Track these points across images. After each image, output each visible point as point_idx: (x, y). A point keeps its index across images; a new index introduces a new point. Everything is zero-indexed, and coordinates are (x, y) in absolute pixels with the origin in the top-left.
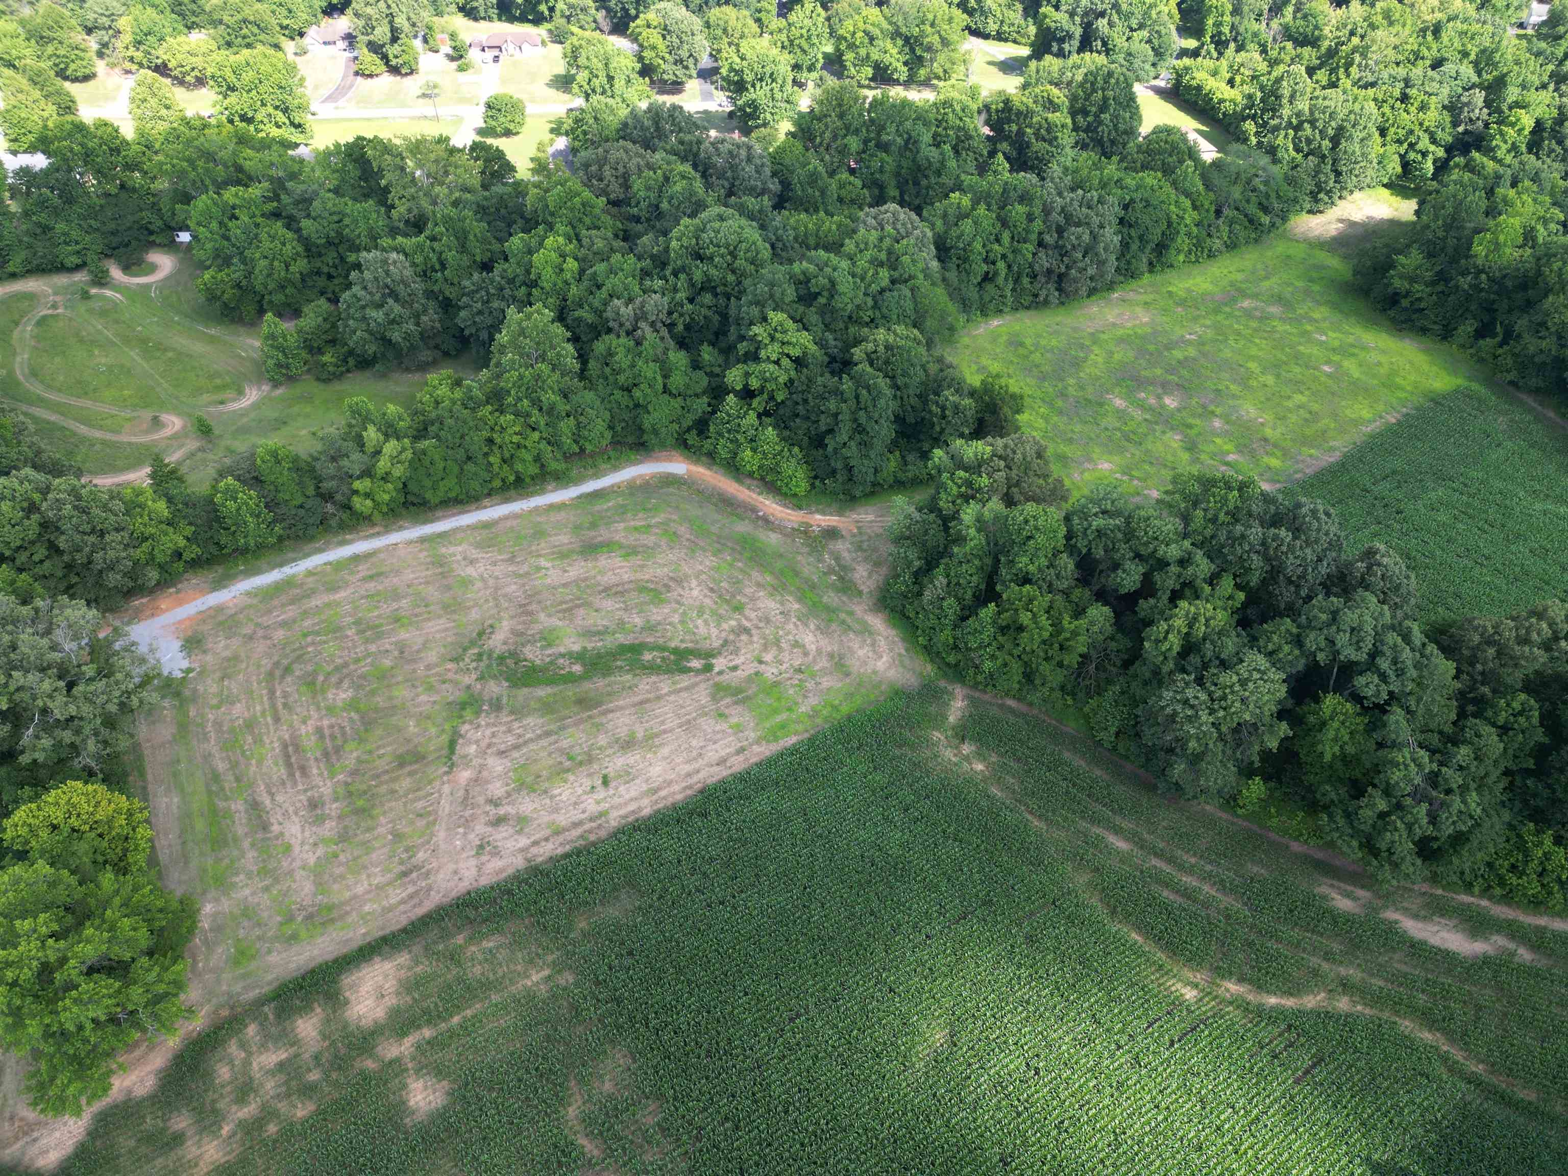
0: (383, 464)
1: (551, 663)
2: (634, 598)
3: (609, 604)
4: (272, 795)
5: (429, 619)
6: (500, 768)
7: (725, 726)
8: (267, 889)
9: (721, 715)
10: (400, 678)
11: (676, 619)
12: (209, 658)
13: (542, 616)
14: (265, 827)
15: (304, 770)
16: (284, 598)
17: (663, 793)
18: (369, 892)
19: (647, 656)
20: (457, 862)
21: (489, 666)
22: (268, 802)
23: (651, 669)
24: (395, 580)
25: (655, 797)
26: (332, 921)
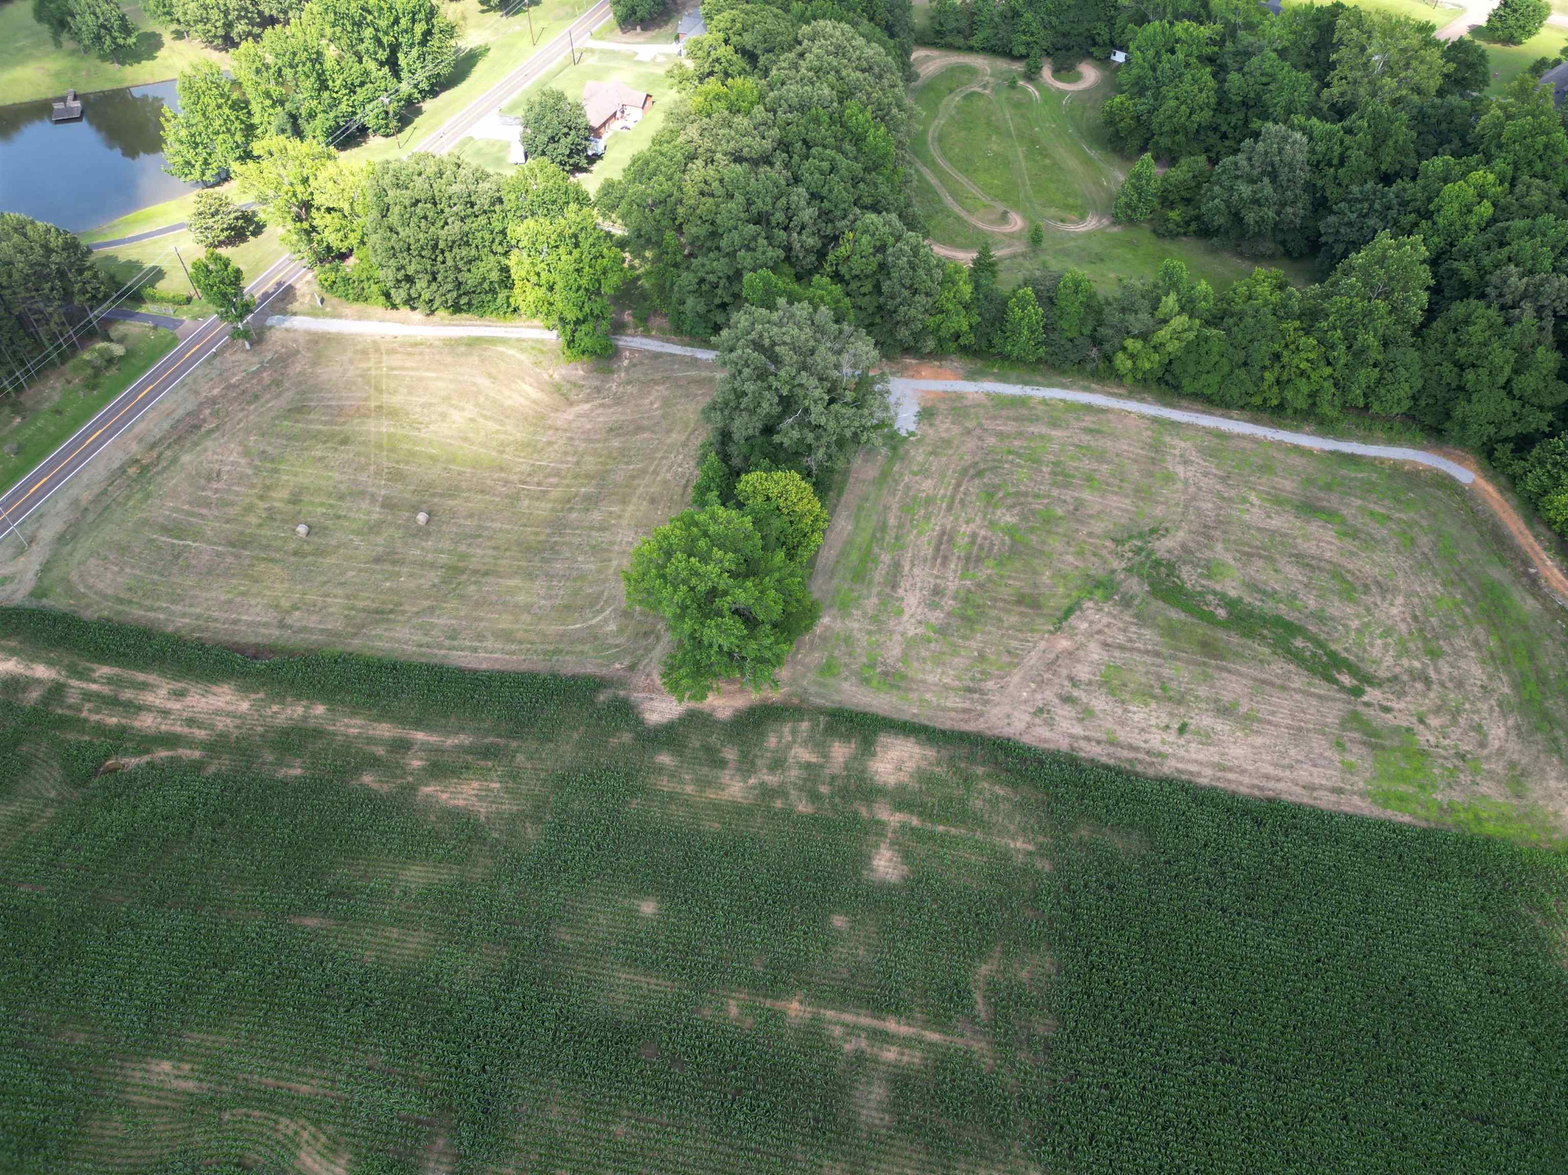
0: (1163, 334)
1: (1200, 593)
2: (1322, 580)
3: (1292, 571)
4: (912, 562)
5: (1116, 493)
6: (1096, 657)
7: (1336, 757)
8: (870, 633)
9: (1339, 744)
10: (1061, 530)
11: (1355, 624)
12: (931, 432)
13: (1219, 547)
14: (894, 586)
15: (945, 558)
16: (1011, 413)
17: (1231, 776)
18: (936, 685)
20: (1014, 709)
21: (1142, 564)
22: (907, 568)
23: (1296, 657)
24: (1109, 443)
25: (1219, 774)
26: (898, 688)
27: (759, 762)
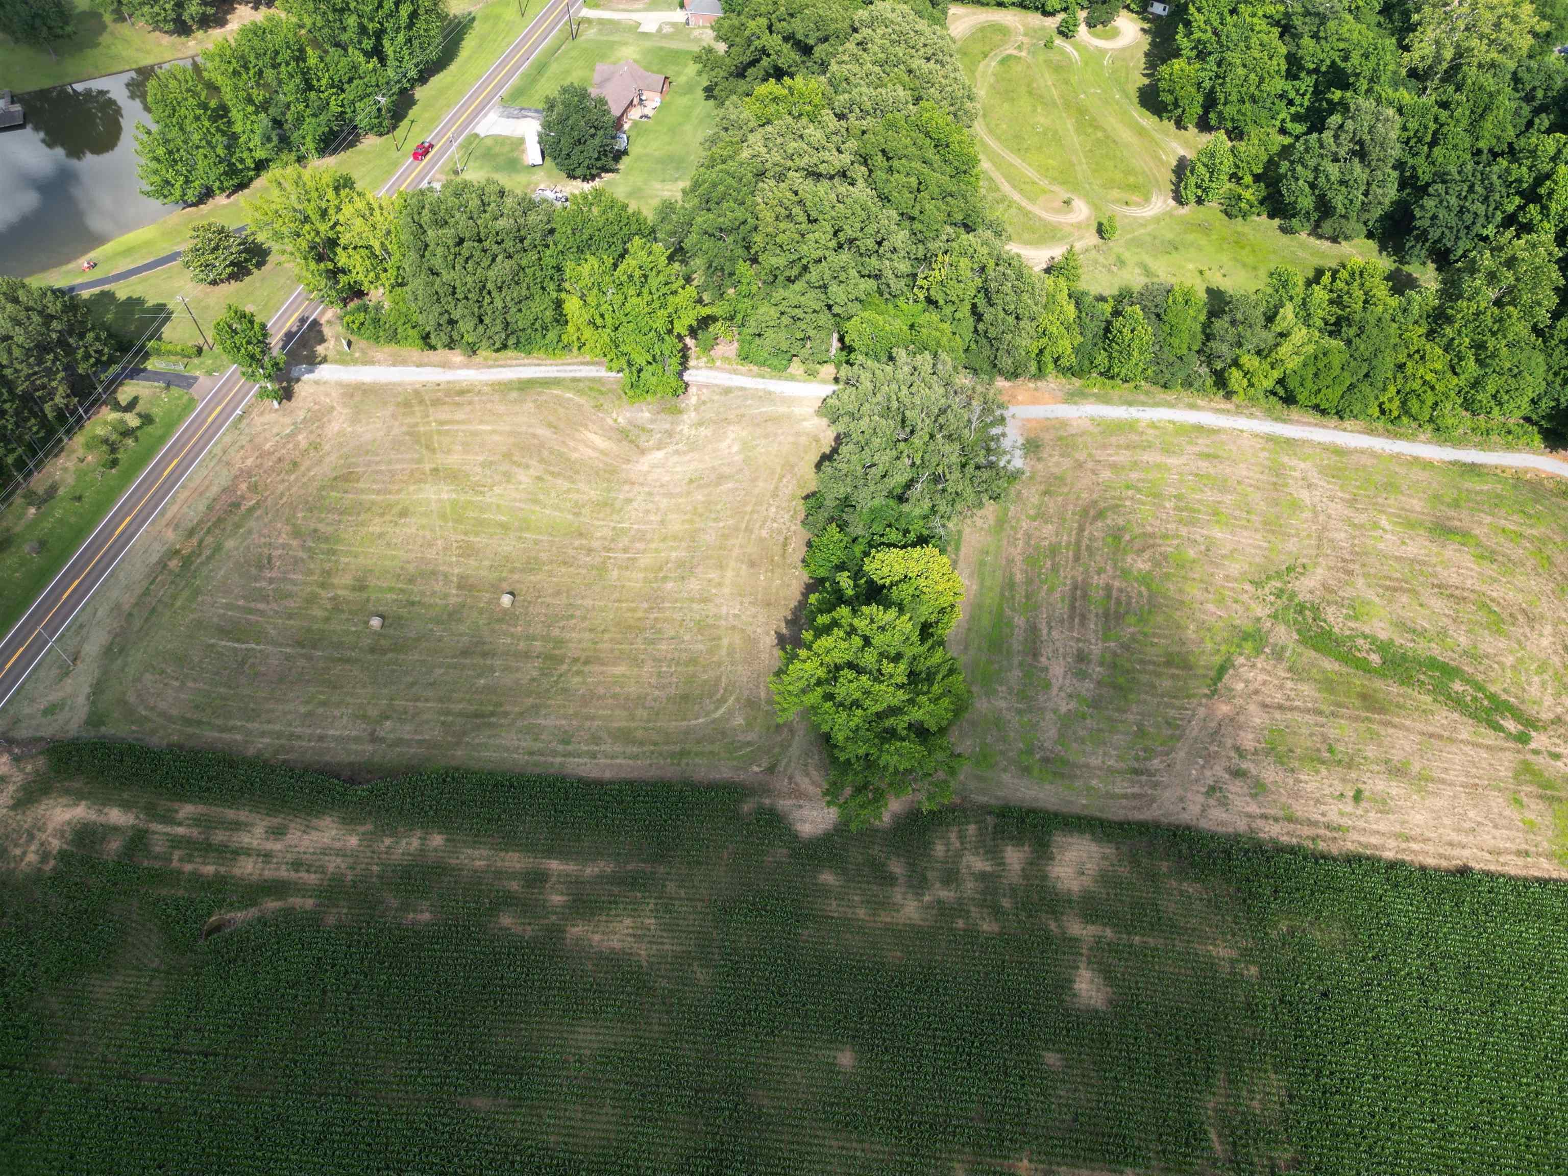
0: (1285, 350)
1: (1349, 637)
2: (1468, 611)
3: (1438, 604)
4: (1048, 623)
5: (1246, 528)
6: (1258, 721)
7: (1516, 816)
8: (1020, 712)
9: (1516, 801)
10: (1197, 576)
11: (1509, 660)
12: (1040, 466)
13: (1360, 582)
14: (1036, 655)
15: (1083, 617)
16: (1122, 440)
17: (1415, 846)
18: (1100, 769)
19: (1457, 686)
20: (1186, 790)
21: (1287, 608)
22: (1045, 632)
23: (1457, 703)
24: (1228, 470)
25: (1404, 845)
26: (1062, 776)
27: (930, 874)
